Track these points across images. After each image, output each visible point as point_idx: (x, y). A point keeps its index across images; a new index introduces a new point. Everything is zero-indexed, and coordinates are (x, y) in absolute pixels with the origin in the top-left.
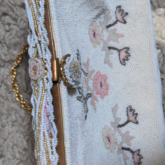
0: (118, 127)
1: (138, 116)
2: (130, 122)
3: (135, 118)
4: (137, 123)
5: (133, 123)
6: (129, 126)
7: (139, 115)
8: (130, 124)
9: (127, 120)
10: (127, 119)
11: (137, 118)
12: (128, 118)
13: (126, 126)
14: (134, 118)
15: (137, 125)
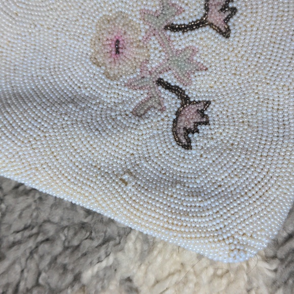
0: (166, 28)
1: (235, 18)
2: (208, 28)
3: (224, 20)
4: (226, 33)
5: (214, 32)
6: (199, 36)
7: (238, 15)
8: (205, 33)
9: (199, 18)
10: (202, 15)
11: (232, 20)
12: (205, 15)
13: (193, 33)
14: (224, 18)
15: (223, 39)
